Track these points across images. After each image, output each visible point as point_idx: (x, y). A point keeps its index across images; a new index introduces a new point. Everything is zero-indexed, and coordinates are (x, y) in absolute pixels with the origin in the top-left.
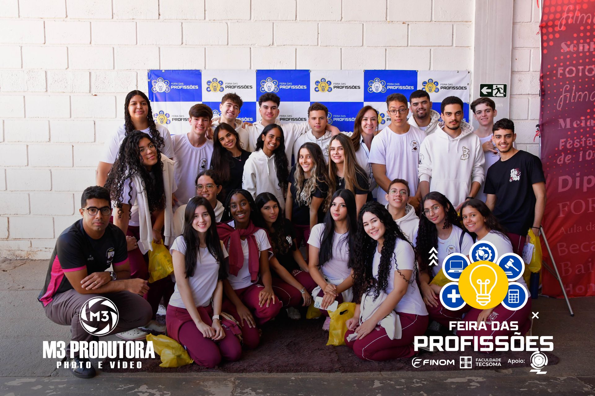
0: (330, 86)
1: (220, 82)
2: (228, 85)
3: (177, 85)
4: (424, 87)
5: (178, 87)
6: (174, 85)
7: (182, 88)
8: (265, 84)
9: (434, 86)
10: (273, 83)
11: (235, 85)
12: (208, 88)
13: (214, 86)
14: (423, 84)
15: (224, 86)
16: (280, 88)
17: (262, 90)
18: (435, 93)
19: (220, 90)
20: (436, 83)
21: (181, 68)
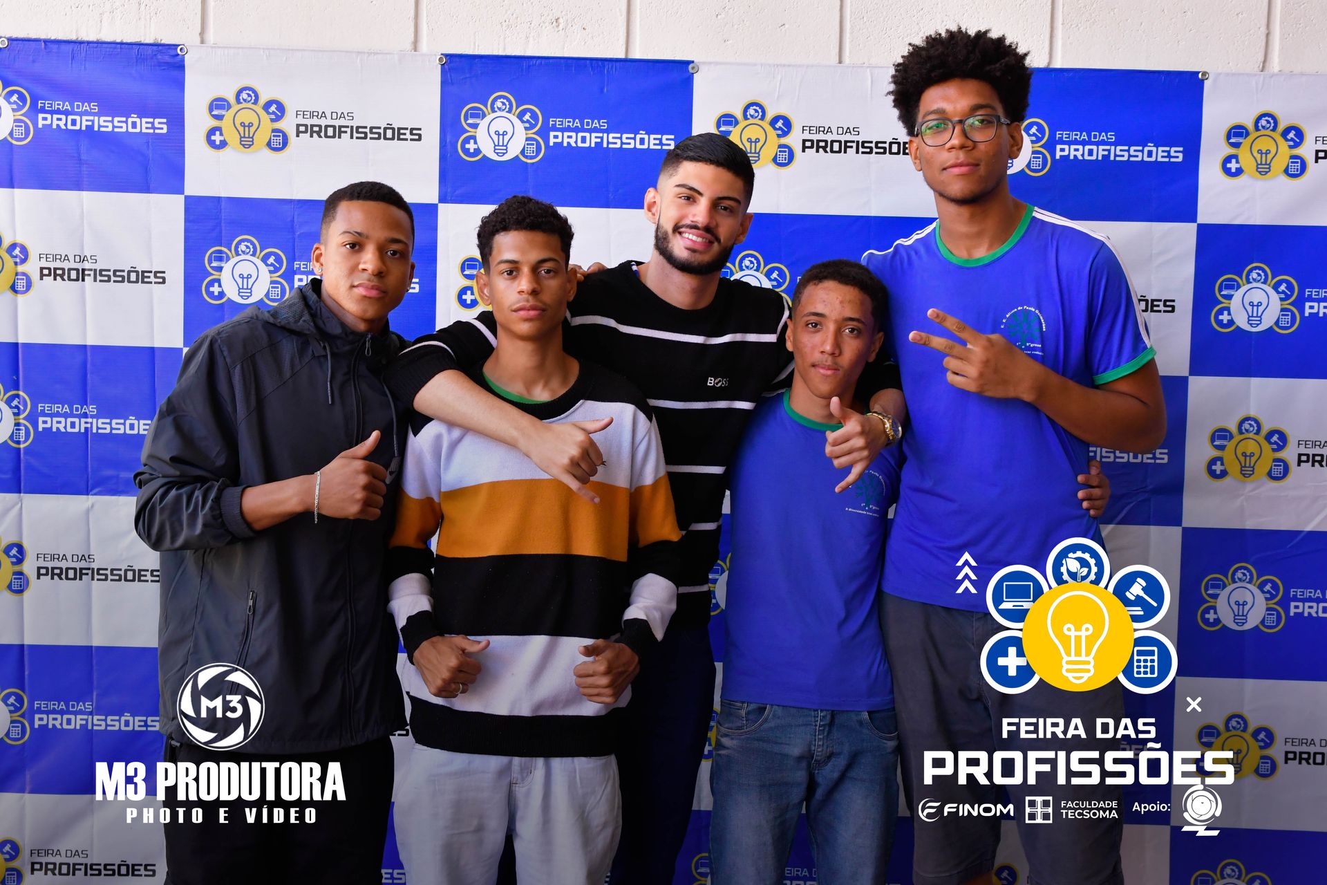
0: (784, 141)
1: (273, 108)
2: (309, 122)
3: (67, 113)
4: (1232, 151)
5: (74, 122)
6: (52, 112)
7: (90, 128)
8: (483, 124)
9: (1283, 145)
10: (520, 116)
11: (342, 122)
12: (212, 131)
13: (243, 124)
14: (1229, 137)
15: (288, 124)
16: (552, 141)
17: (466, 152)
18: (1284, 179)
19: (269, 144)
20: (1291, 135)
21: (89, 34)
